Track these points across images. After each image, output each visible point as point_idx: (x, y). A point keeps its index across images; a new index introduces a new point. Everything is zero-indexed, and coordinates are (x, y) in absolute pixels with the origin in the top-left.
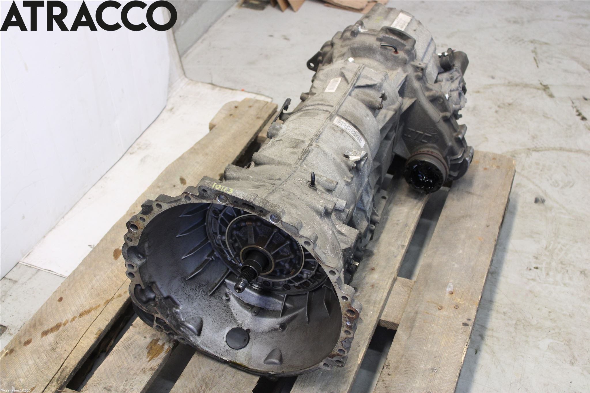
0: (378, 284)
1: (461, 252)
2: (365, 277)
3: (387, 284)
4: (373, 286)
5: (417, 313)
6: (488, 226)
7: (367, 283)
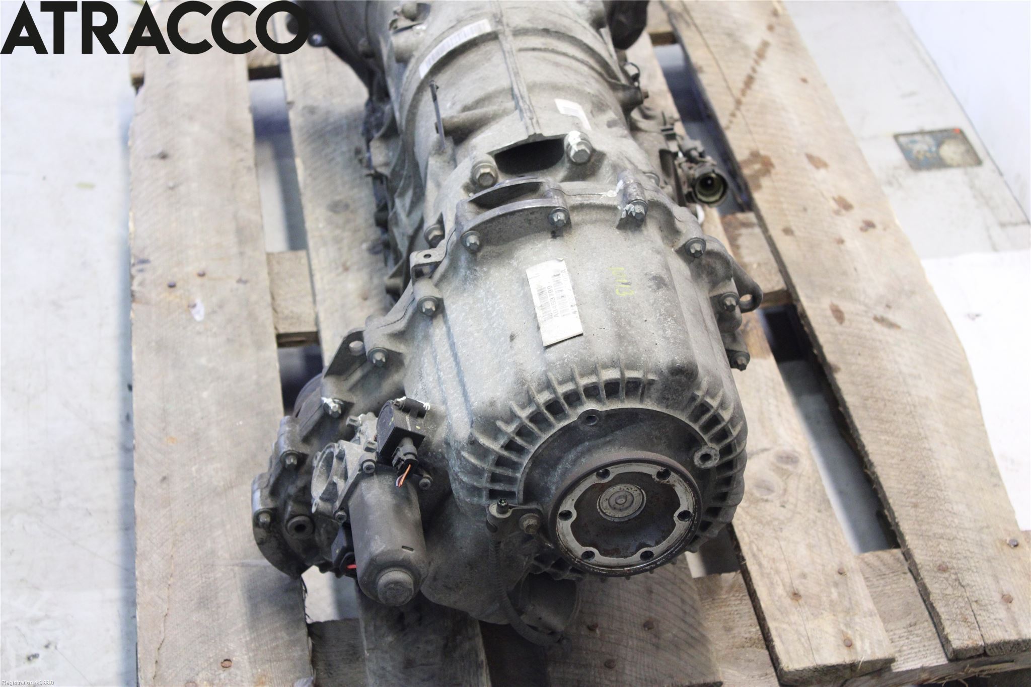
0: (338, 275)
1: (205, 394)
2: (371, 278)
3: (322, 279)
4: (346, 269)
5: (242, 254)
6: (164, 479)
7: (359, 270)
